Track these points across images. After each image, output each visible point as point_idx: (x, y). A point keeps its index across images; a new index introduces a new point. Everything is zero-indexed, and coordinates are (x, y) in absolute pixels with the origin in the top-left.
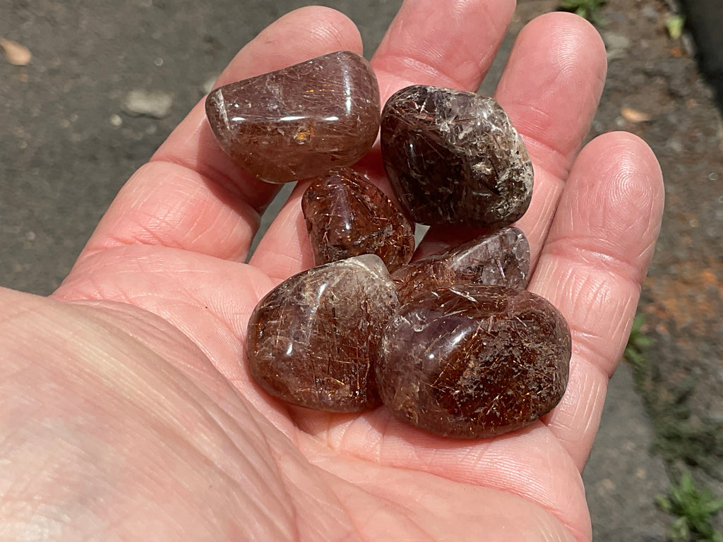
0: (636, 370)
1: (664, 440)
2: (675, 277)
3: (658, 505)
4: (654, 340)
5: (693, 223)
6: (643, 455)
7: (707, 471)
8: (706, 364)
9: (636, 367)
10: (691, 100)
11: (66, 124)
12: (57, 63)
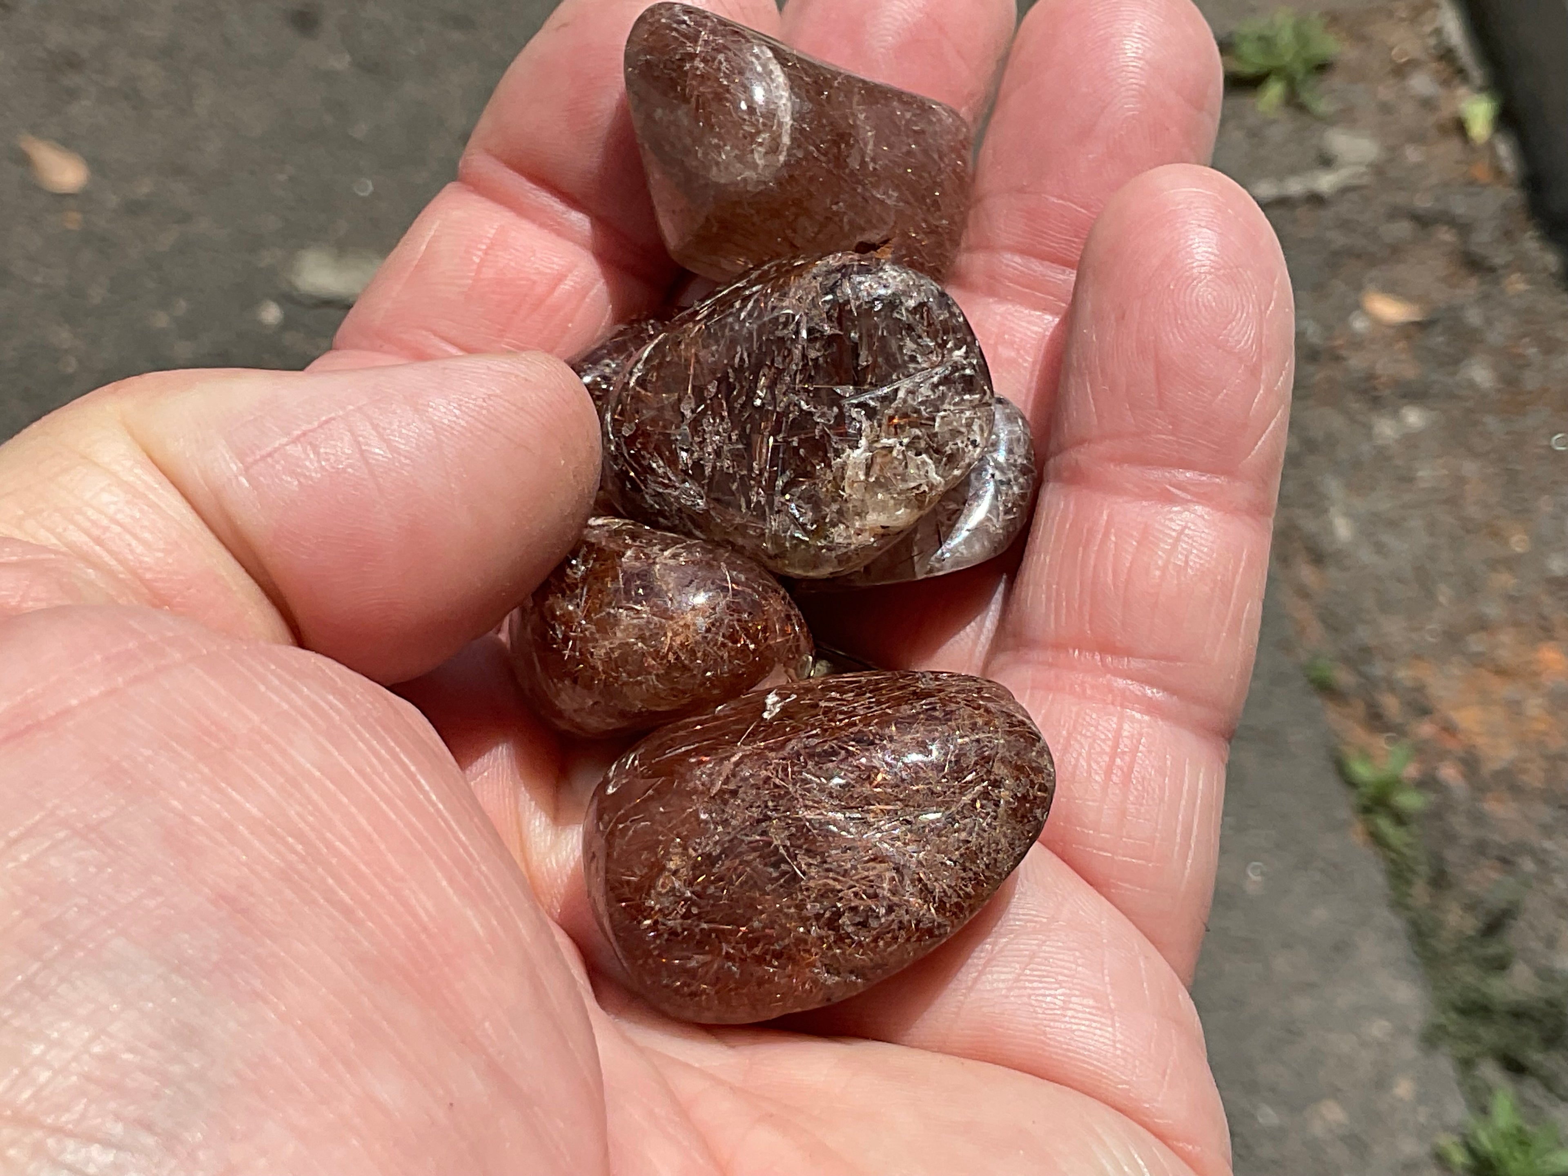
0: (1393, 861)
1: (1454, 1016)
2: (1477, 661)
3: (1440, 1159)
4: (1432, 797)
5: (1518, 543)
6: (1409, 1050)
7: (1549, 1084)
8: (1545, 851)
9: (1393, 855)
10: (1515, 277)
11: (161, 320)
12: (144, 188)
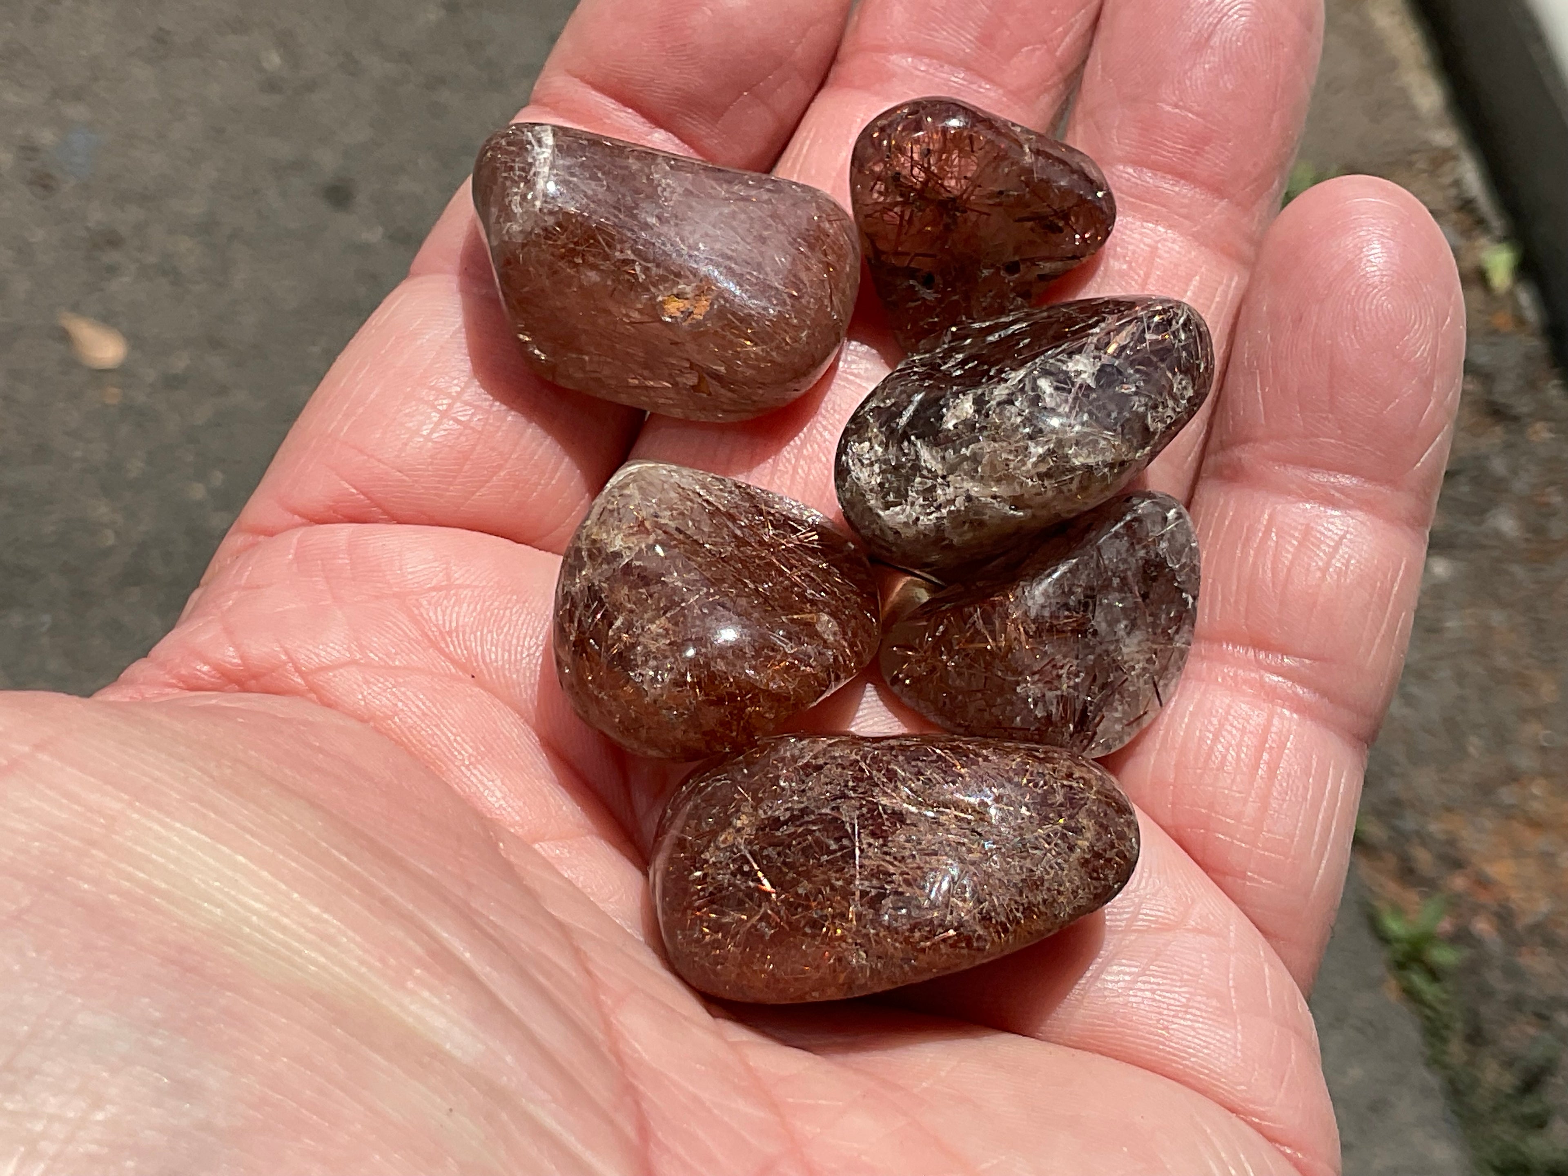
0: (1428, 1018)
2: (1508, 813)
4: (1467, 953)
5: (1548, 693)
9: (1428, 1012)
10: (1539, 426)
11: (198, 492)
12: (180, 363)
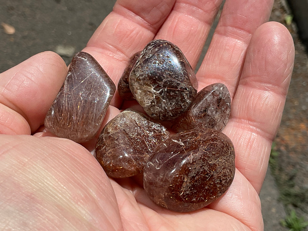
0: (271, 166)
1: (284, 196)
2: (288, 127)
3: (281, 224)
4: (279, 153)
5: (296, 103)
6: (275, 203)
7: (302, 209)
8: (301, 164)
